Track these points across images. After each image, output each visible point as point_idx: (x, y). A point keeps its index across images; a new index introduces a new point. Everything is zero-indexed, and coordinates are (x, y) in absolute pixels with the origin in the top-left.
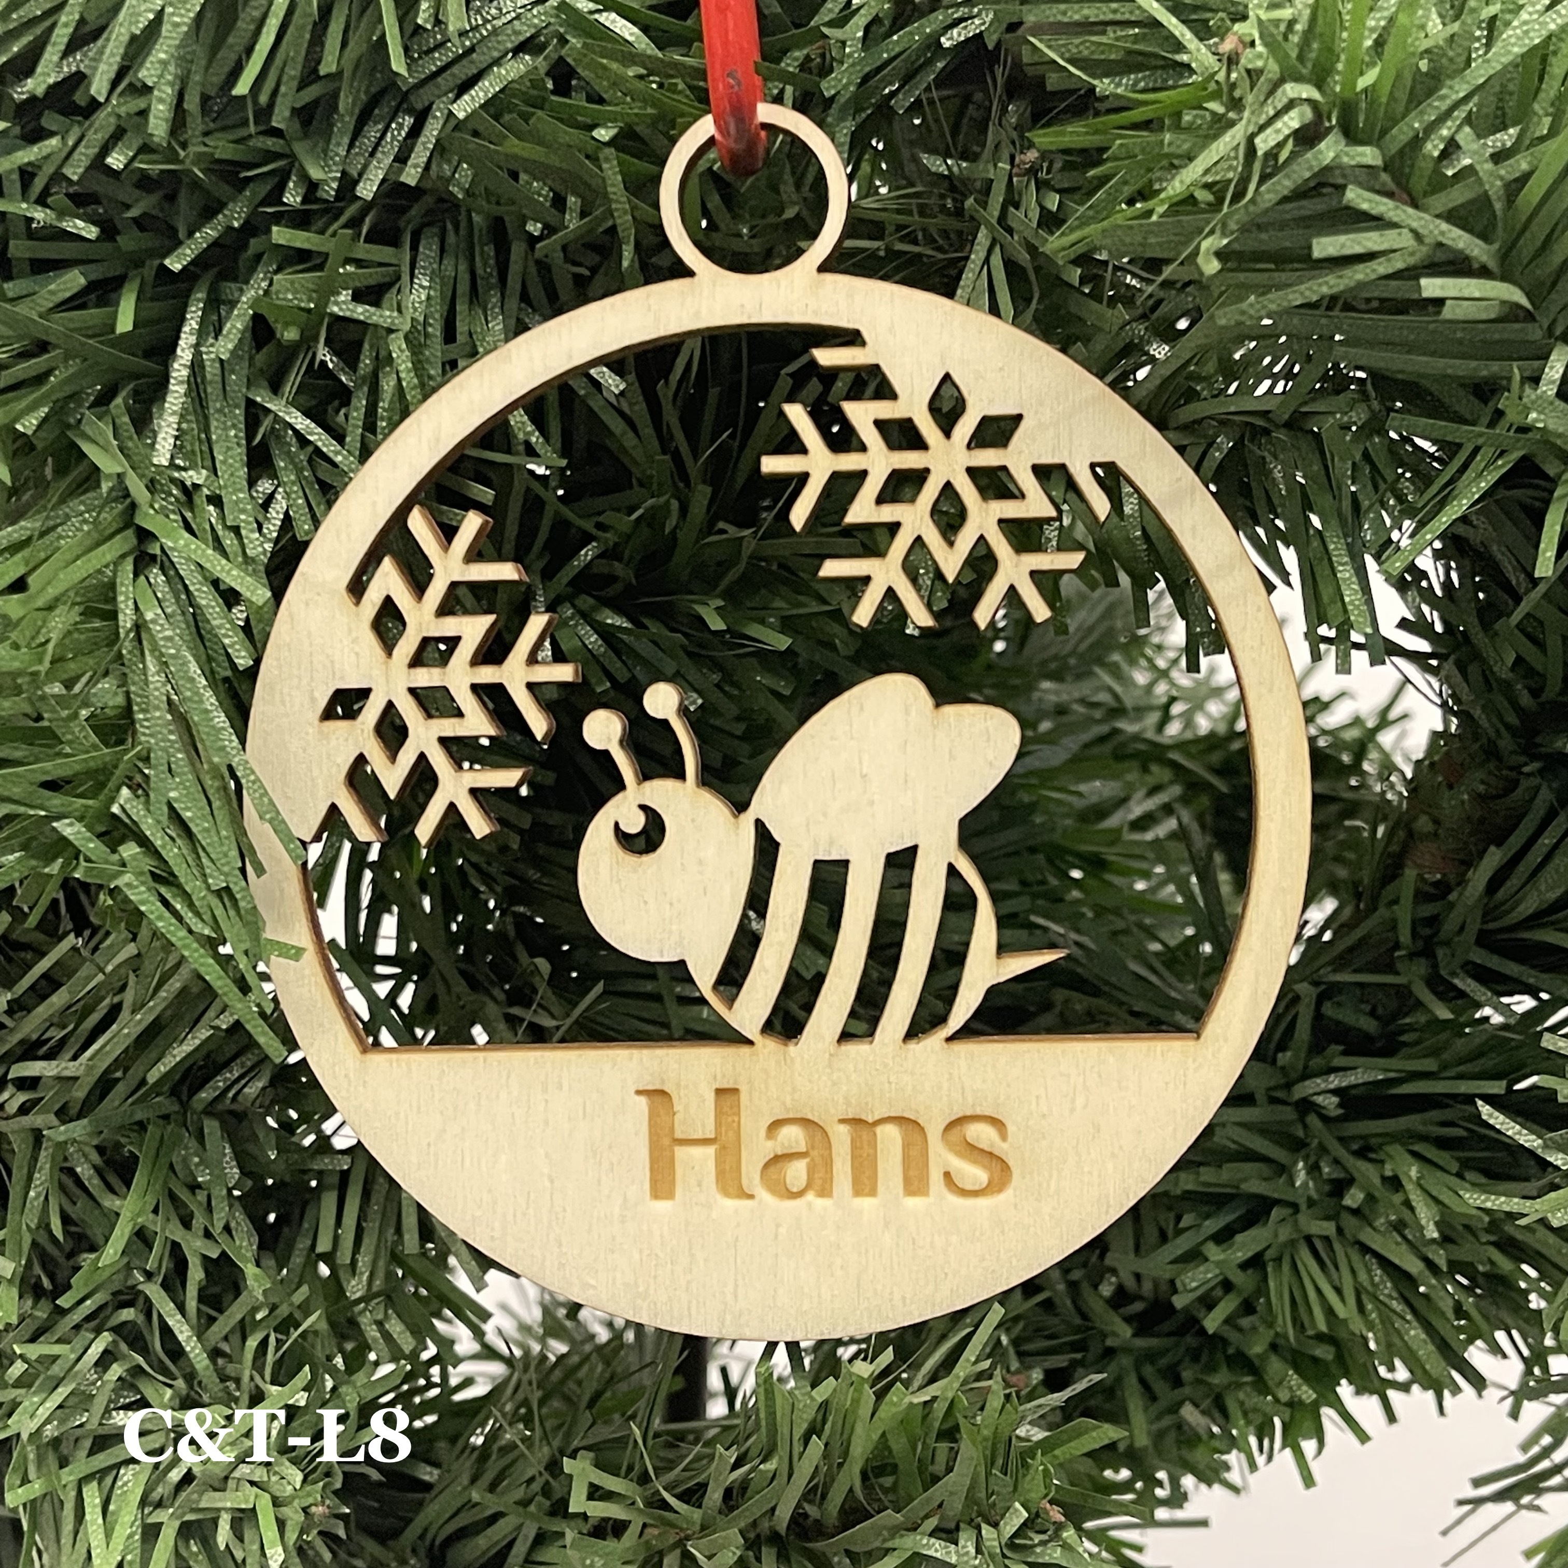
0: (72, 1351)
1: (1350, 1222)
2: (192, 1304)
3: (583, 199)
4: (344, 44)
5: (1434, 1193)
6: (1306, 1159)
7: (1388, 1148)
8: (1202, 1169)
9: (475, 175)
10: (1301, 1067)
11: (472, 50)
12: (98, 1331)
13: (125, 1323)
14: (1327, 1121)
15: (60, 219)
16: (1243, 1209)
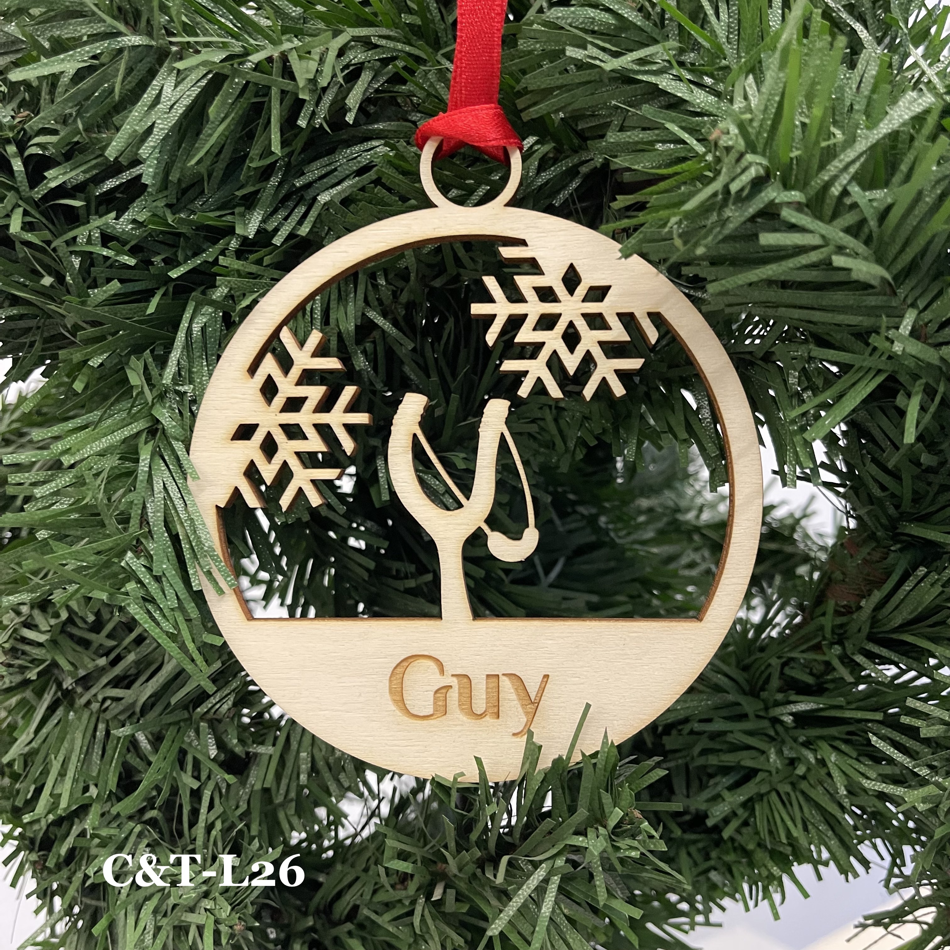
5: (844, 770)
6: (775, 747)
7: (819, 744)
8: (722, 753)
10: (773, 700)
14: (787, 729)
15: (116, 255)
16: (742, 773)
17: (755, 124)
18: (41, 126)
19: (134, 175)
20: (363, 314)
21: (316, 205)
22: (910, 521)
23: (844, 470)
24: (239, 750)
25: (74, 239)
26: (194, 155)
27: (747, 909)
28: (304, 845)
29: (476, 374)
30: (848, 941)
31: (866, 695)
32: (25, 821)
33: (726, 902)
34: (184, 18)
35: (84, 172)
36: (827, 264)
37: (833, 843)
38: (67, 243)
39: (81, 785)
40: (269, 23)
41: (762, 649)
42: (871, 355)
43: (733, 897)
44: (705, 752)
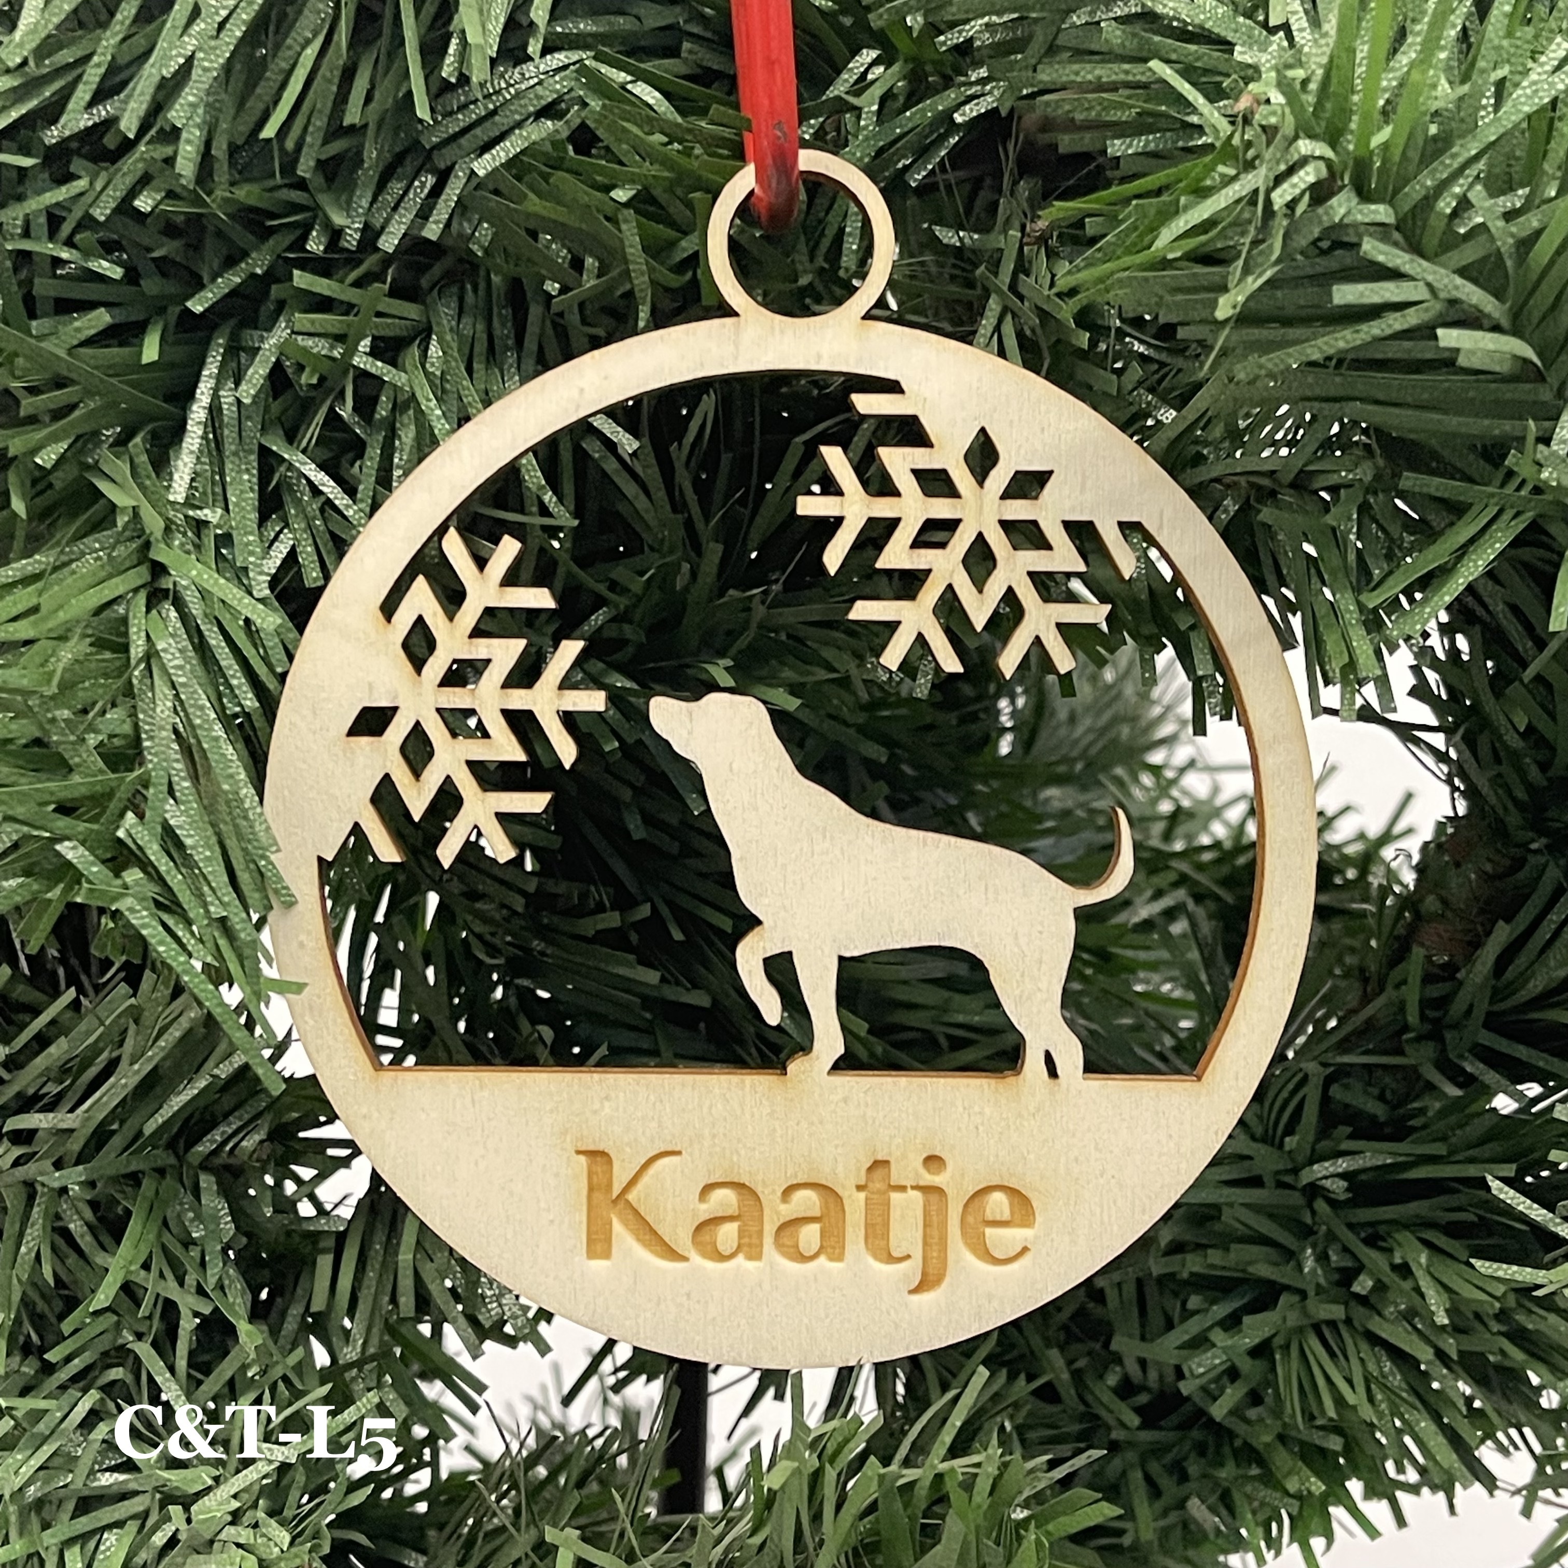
0: (59, 1409)
1: (1359, 1312)
2: (182, 1364)
3: (601, 262)
4: (368, 99)
5: (1445, 1280)
6: (1314, 1247)
7: (1397, 1236)
8: (1210, 1251)
9: (495, 234)
10: (1308, 1152)
11: (494, 113)
12: (85, 1391)
13: (113, 1383)
14: (1334, 1205)
15: (85, 259)
16: (1251, 1295)
17: (1312, 87)
23: (1444, 696)
27: (1261, 1562)
42: (1502, 485)
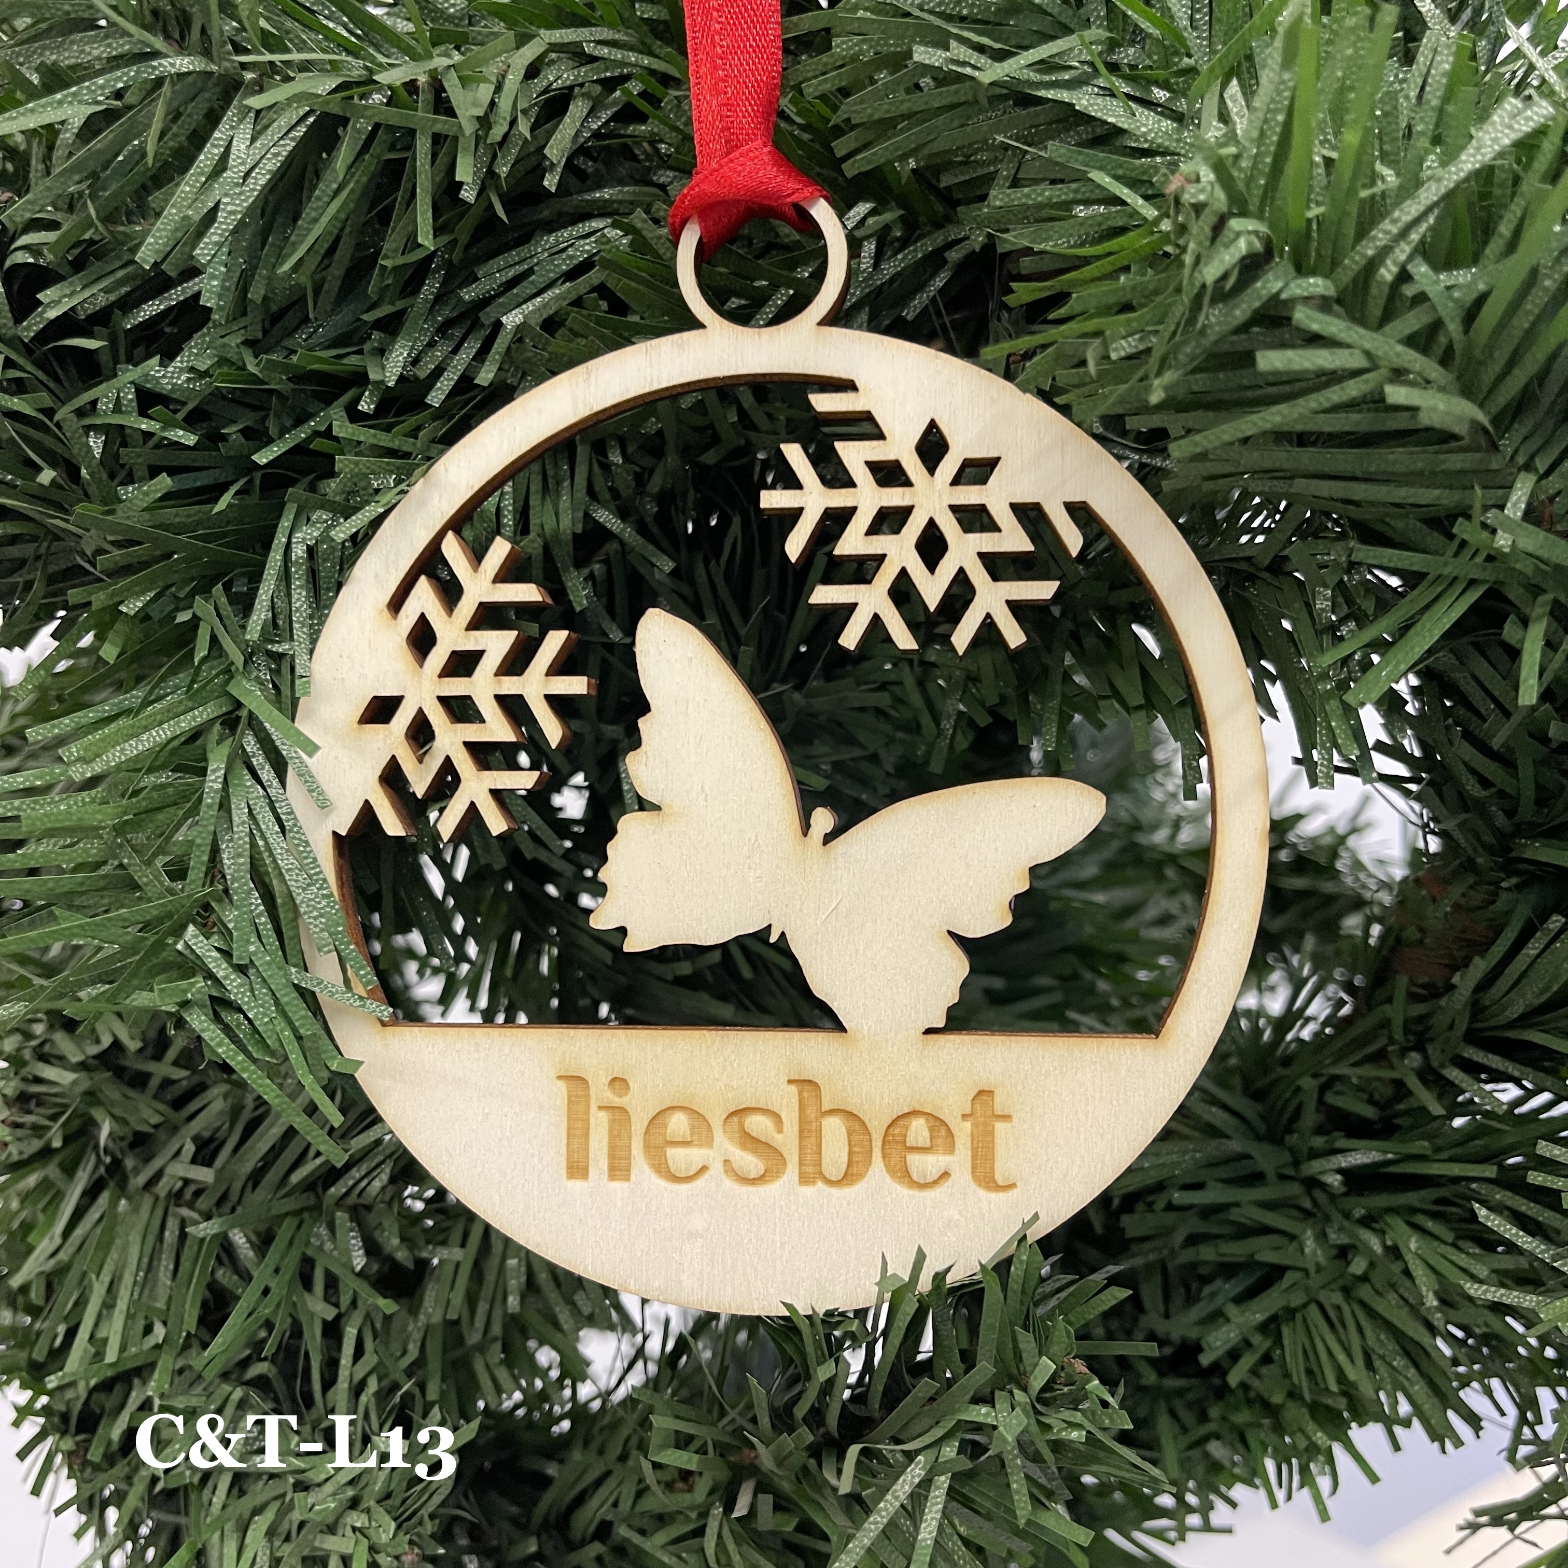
5: (1432, 1263)
6: (1314, 1227)
7: (1389, 1220)
8: (1222, 1241)
10: (1306, 1148)
14: (1333, 1197)
15: (163, 429)
16: (1258, 1274)
17: (1244, 164)
18: (28, 215)
19: (189, 293)
20: (587, 515)
21: (502, 334)
22: (1534, 837)
23: (1417, 753)
24: (402, 1256)
25: (94, 403)
26: (290, 255)
27: (1274, 1505)
28: (521, 1412)
29: (783, 612)
30: (1448, 1552)
31: (1468, 1135)
32: (50, 1386)
33: (1239, 1492)
34: (263, 23)
35: (106, 291)
36: (1377, 401)
37: (1419, 1388)
38: (80, 413)
39: (141, 1324)
40: (411, 27)
41: (1287, 1061)
42: (1456, 555)
43: (1250, 1483)
44: (1193, 1240)
